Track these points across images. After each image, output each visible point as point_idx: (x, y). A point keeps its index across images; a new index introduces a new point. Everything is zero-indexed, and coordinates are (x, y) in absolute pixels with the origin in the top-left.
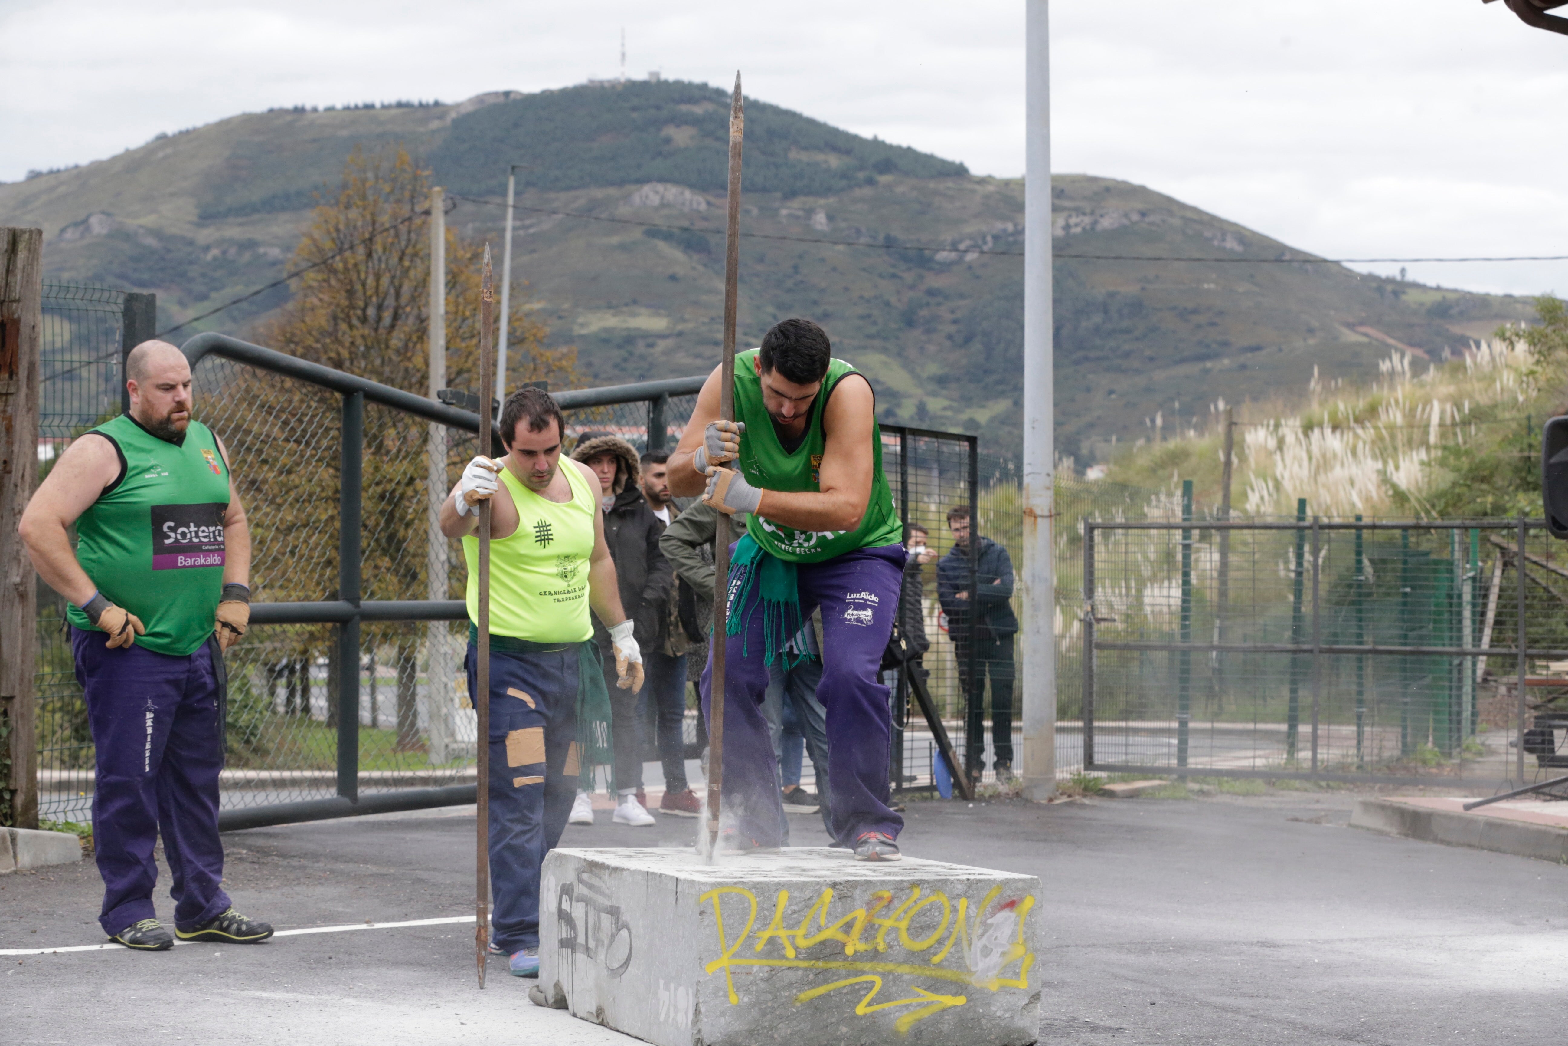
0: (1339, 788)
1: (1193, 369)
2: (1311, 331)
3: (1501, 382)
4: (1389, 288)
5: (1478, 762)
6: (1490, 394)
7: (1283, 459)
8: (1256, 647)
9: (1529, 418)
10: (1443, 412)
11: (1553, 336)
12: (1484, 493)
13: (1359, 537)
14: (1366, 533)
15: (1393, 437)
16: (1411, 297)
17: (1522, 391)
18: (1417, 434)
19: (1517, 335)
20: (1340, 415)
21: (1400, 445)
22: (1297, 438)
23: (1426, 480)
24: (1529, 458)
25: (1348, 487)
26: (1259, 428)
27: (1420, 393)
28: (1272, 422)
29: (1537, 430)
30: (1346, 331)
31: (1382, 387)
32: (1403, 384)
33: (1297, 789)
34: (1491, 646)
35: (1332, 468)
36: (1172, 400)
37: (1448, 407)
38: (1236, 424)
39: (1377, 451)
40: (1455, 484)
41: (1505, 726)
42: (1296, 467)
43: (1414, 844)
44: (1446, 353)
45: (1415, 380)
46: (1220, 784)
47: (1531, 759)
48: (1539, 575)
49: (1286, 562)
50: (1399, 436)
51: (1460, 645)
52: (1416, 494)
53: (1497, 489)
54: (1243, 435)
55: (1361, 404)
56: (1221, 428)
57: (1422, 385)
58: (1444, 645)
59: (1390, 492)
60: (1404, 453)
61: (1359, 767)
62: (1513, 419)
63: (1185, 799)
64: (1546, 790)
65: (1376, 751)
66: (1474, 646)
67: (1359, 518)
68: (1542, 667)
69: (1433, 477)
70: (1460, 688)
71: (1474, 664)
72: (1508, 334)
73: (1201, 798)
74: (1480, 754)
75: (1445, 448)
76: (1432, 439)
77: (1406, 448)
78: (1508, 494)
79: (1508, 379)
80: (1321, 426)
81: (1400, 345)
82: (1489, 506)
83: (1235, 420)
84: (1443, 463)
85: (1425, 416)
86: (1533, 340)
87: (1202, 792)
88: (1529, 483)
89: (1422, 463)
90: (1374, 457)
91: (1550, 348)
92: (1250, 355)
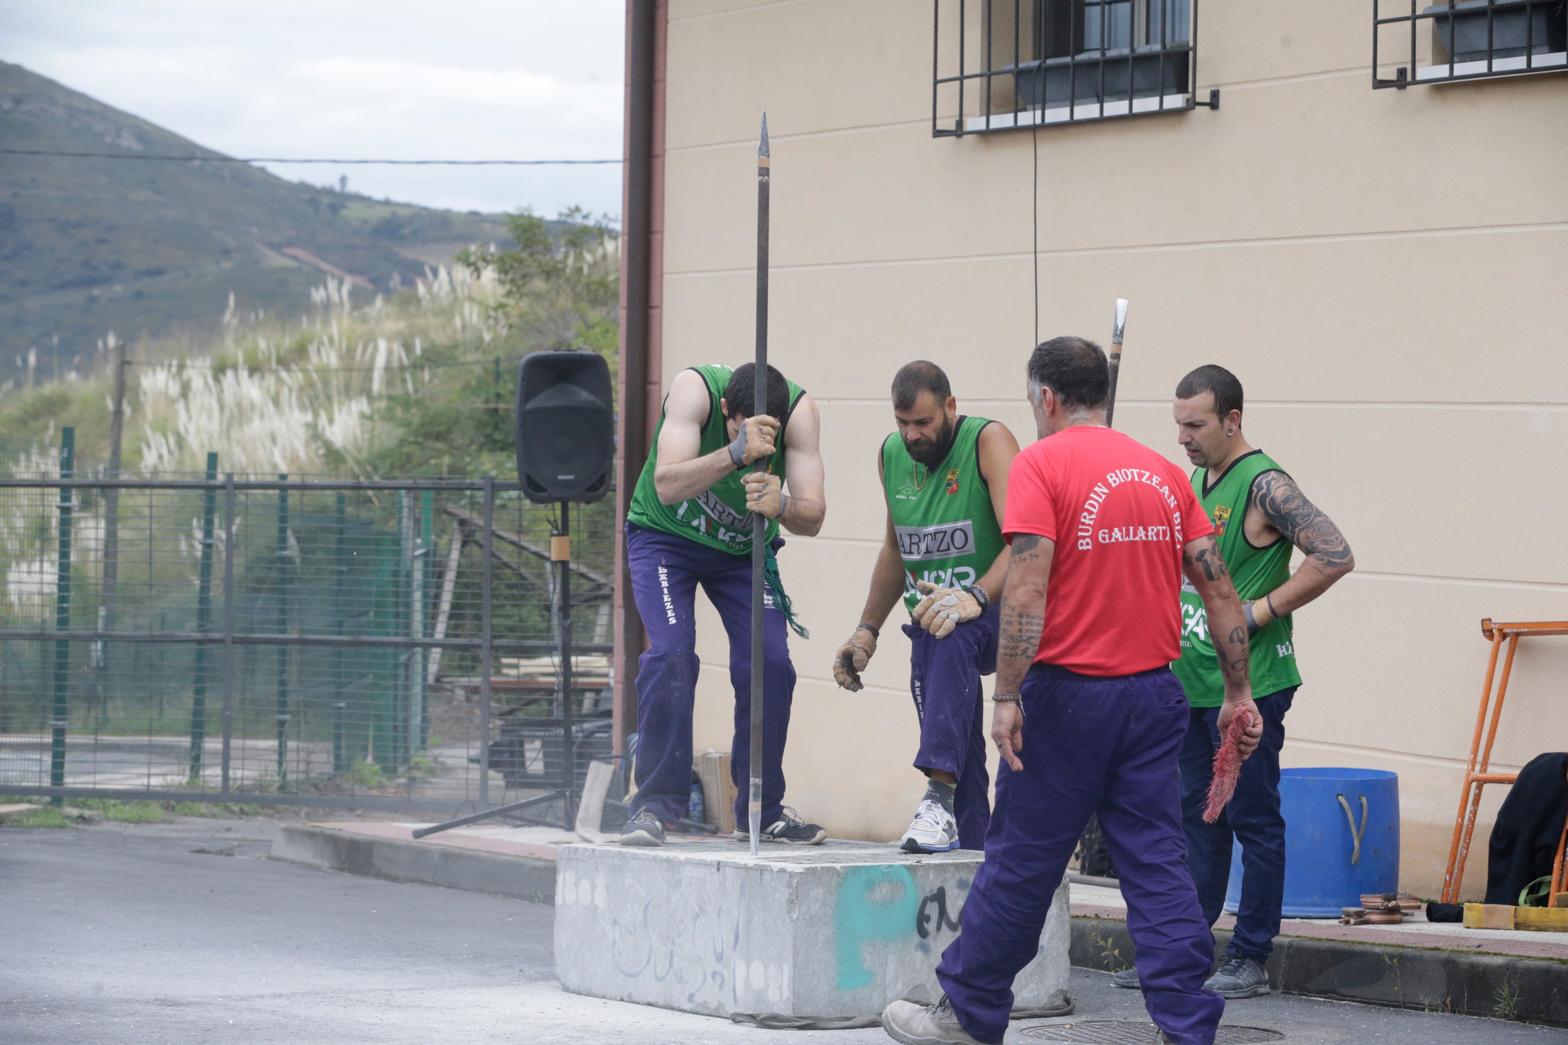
0: (256, 814)
1: (77, 297)
2: (226, 252)
3: (462, 316)
4: (326, 200)
5: (430, 783)
6: (449, 331)
7: (188, 409)
8: (153, 636)
9: (497, 361)
10: (390, 353)
11: (530, 261)
12: (439, 453)
13: (283, 499)
14: (293, 497)
15: (326, 383)
16: (352, 212)
17: (489, 329)
18: (356, 379)
19: (484, 260)
20: (260, 356)
21: (334, 392)
22: (206, 384)
23: (367, 436)
24: (496, 410)
25: (268, 444)
26: (158, 369)
27: (361, 329)
28: (175, 362)
29: (507, 377)
30: (270, 253)
31: (314, 323)
32: (340, 319)
33: (202, 815)
34: (447, 635)
35: (249, 420)
36: (48, 334)
37: (396, 347)
38: (129, 363)
39: (306, 400)
40: (402, 442)
41: (465, 739)
42: (204, 419)
43: (348, 879)
44: (395, 280)
45: (356, 314)
46: (105, 808)
47: (496, 778)
48: (507, 554)
49: (190, 536)
50: (334, 382)
51: (407, 635)
52: (355, 453)
53: (457, 448)
54: (137, 378)
55: (288, 342)
56: (110, 371)
57: (364, 319)
58: (387, 634)
59: (322, 451)
60: (340, 403)
61: (282, 788)
62: (477, 362)
63: (61, 827)
64: (517, 813)
65: (302, 766)
66: (425, 635)
67: (283, 477)
68: (510, 666)
69: (377, 432)
70: (407, 688)
71: (425, 658)
72: (472, 259)
73: (81, 826)
74: (432, 772)
75: (390, 398)
76: (377, 386)
77: (343, 398)
78: (469, 454)
79: (472, 314)
80: (235, 368)
81: (338, 272)
82: (445, 469)
83: (128, 358)
84: (388, 416)
85: (367, 357)
86: (503, 268)
87: (82, 819)
88: (495, 442)
89: (363, 416)
90: (302, 408)
91: (524, 276)
92: (148, 280)
